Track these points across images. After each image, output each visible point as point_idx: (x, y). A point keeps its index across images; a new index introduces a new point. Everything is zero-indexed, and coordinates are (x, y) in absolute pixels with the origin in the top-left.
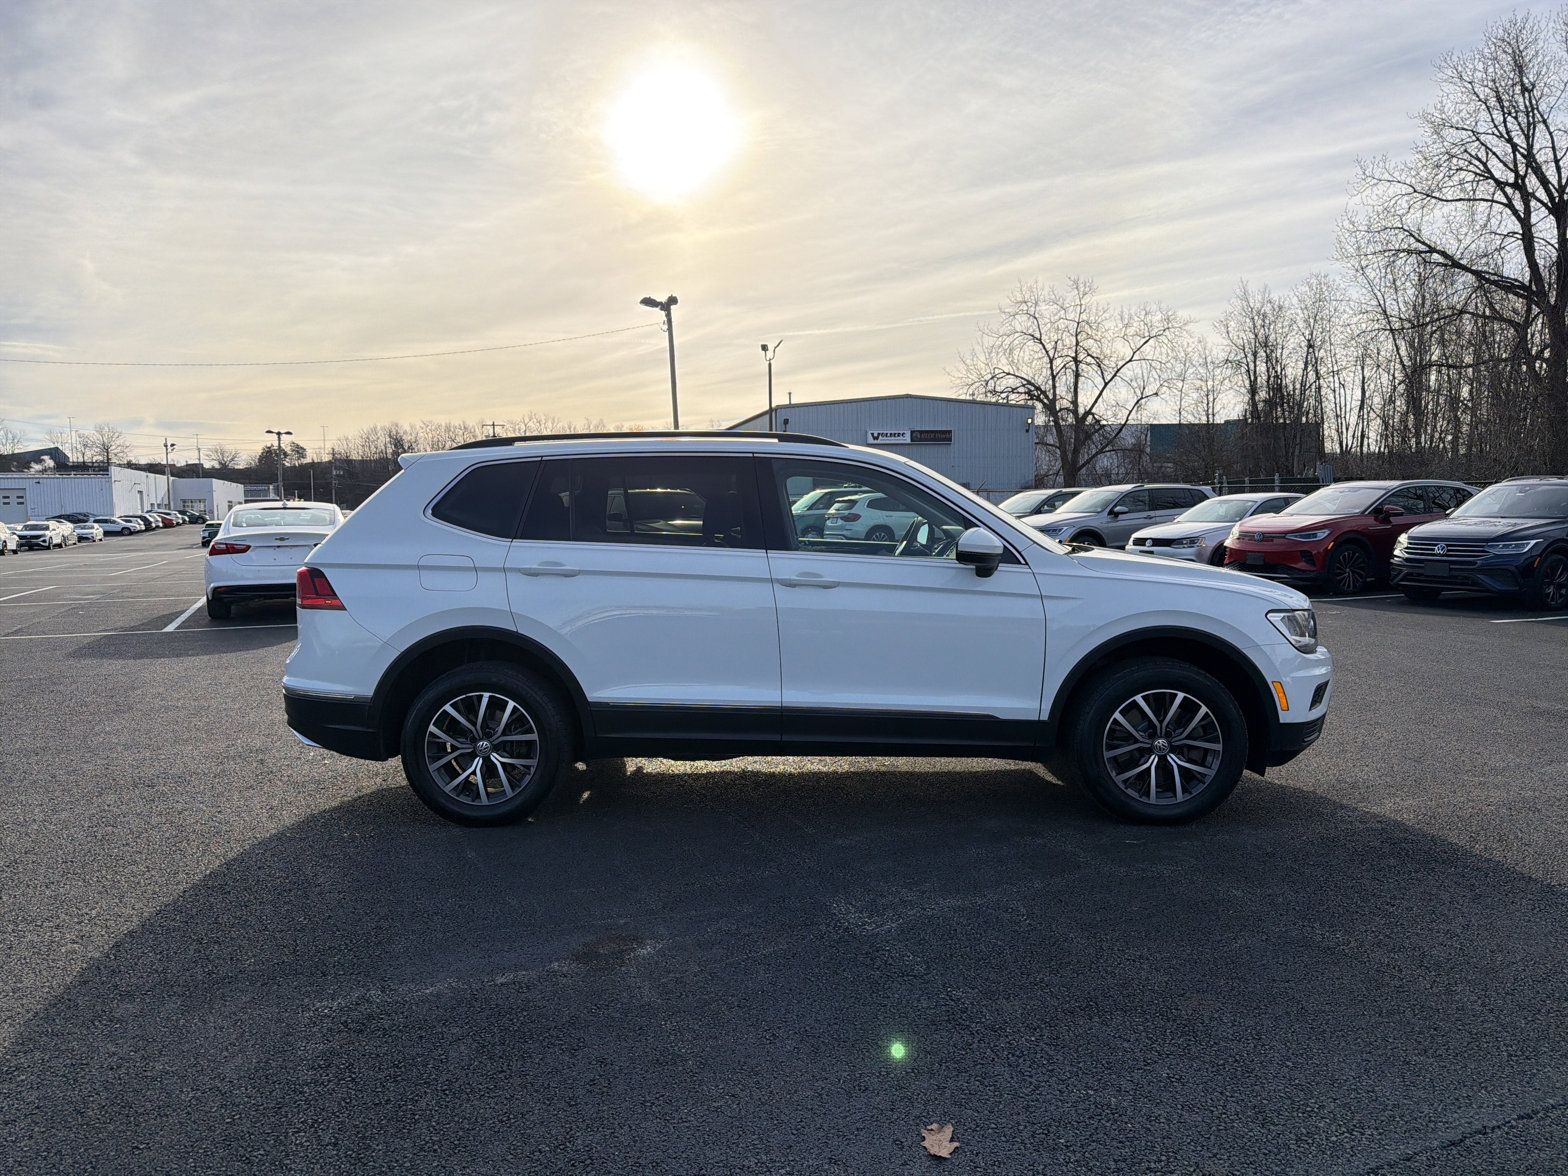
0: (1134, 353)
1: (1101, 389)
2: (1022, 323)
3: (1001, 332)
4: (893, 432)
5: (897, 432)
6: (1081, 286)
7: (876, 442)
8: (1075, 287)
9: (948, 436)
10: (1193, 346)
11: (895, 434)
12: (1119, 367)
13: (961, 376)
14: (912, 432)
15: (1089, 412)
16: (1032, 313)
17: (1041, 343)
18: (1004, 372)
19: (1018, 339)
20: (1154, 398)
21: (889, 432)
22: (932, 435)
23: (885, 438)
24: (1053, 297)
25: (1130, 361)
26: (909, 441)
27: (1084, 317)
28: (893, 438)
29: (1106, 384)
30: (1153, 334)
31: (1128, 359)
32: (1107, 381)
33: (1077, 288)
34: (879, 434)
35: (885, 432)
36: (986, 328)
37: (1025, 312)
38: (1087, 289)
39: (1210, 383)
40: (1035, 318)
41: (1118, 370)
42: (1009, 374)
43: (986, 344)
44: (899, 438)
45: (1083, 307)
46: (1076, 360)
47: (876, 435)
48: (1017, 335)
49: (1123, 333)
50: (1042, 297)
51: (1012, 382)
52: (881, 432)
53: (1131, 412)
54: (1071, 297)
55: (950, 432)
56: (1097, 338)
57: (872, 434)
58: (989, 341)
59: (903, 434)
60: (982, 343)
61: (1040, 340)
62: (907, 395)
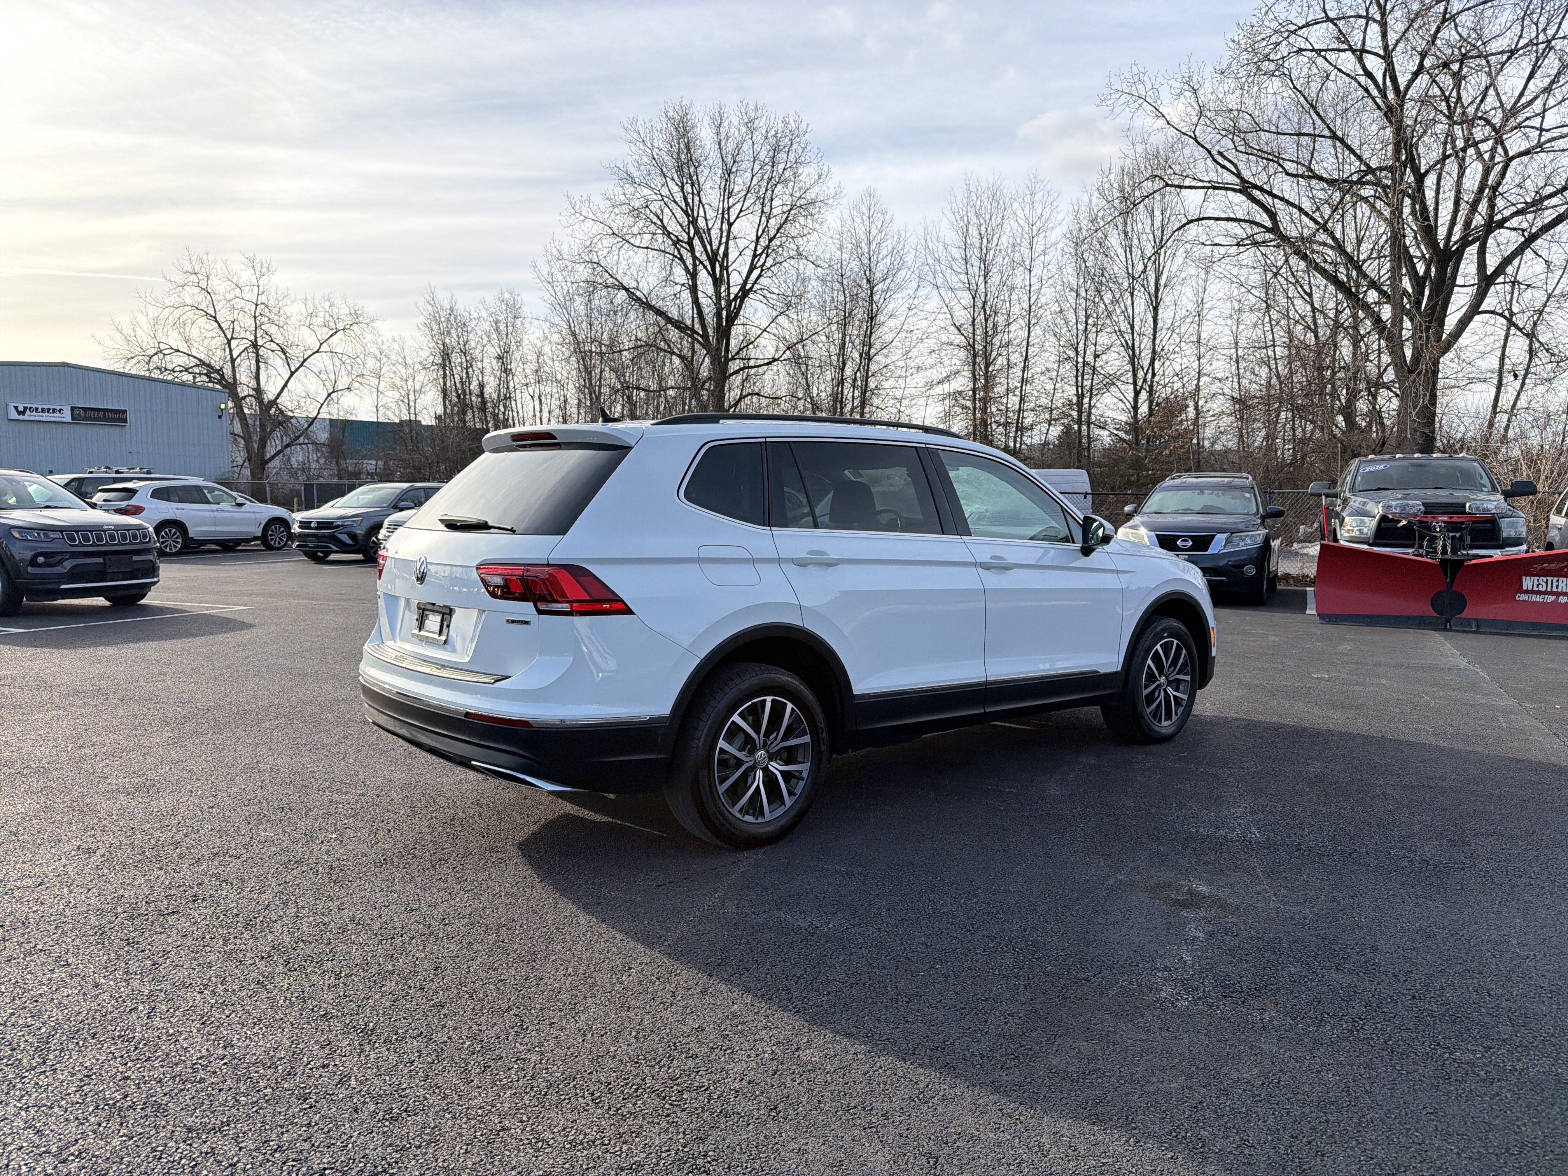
0: (321, 344)
1: (286, 379)
2: (191, 295)
3: (168, 303)
4: (46, 407)
5: (52, 407)
6: (258, 266)
7: (21, 417)
8: (251, 265)
9: (123, 417)
10: (388, 344)
11: (49, 410)
12: (306, 357)
13: (118, 346)
14: (73, 409)
15: (273, 403)
16: (204, 287)
17: (216, 321)
18: (171, 348)
19: (190, 314)
20: (347, 392)
21: (40, 407)
22: (101, 414)
23: (34, 413)
24: (226, 273)
25: (317, 352)
26: (69, 419)
27: (263, 299)
28: (47, 414)
29: (292, 374)
30: (340, 326)
31: (315, 350)
32: (293, 370)
33: (253, 267)
34: (25, 408)
35: (34, 406)
36: (148, 295)
37: (196, 284)
38: (264, 270)
39: (410, 383)
40: (208, 292)
41: (305, 360)
42: (177, 351)
43: (151, 315)
44: (55, 415)
45: (261, 289)
46: (255, 345)
47: (21, 409)
48: (186, 309)
49: (308, 321)
50: (214, 271)
51: (183, 360)
52: (29, 406)
53: (322, 405)
54: (246, 276)
55: (125, 412)
56: (281, 324)
57: (16, 408)
58: (153, 311)
59: (60, 410)
60: (147, 313)
61: (215, 317)
62: (63, 363)
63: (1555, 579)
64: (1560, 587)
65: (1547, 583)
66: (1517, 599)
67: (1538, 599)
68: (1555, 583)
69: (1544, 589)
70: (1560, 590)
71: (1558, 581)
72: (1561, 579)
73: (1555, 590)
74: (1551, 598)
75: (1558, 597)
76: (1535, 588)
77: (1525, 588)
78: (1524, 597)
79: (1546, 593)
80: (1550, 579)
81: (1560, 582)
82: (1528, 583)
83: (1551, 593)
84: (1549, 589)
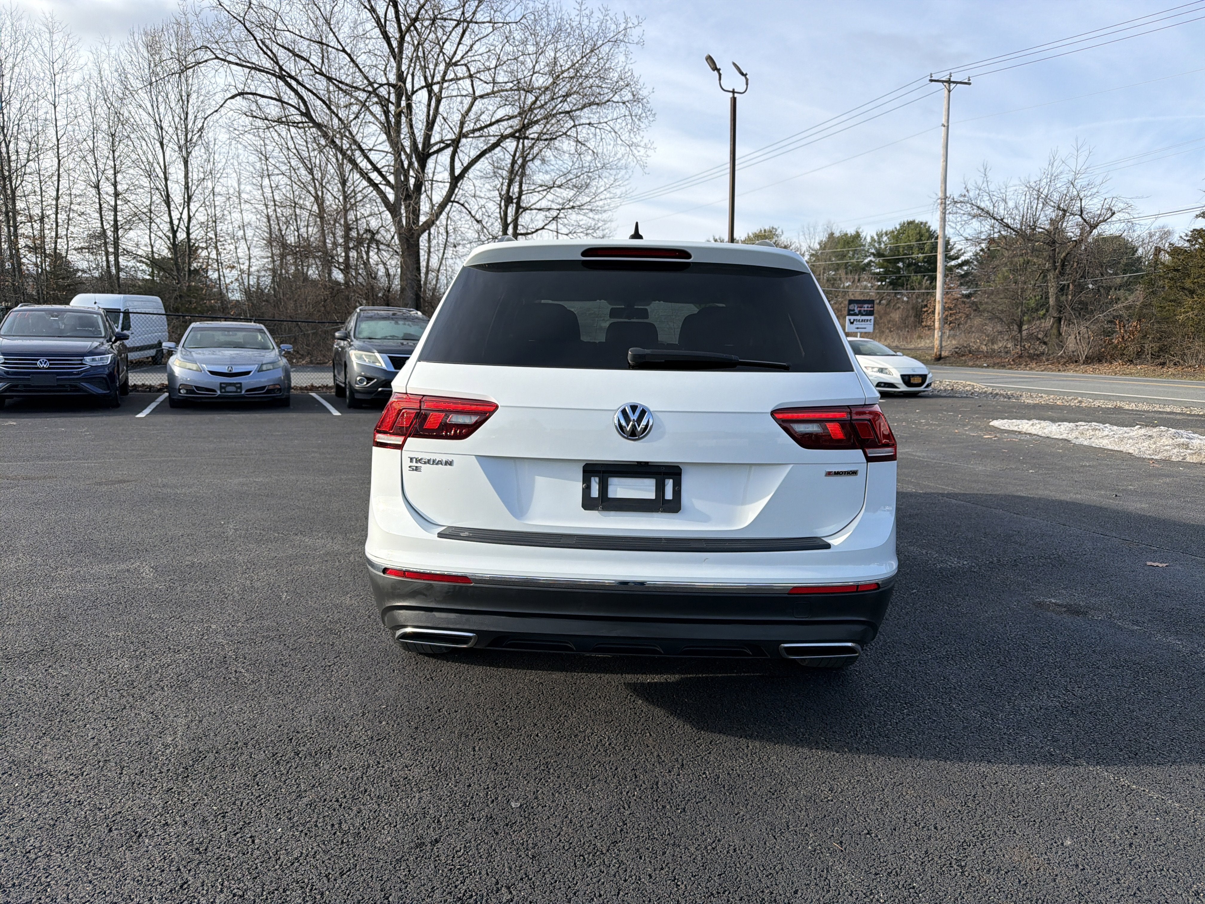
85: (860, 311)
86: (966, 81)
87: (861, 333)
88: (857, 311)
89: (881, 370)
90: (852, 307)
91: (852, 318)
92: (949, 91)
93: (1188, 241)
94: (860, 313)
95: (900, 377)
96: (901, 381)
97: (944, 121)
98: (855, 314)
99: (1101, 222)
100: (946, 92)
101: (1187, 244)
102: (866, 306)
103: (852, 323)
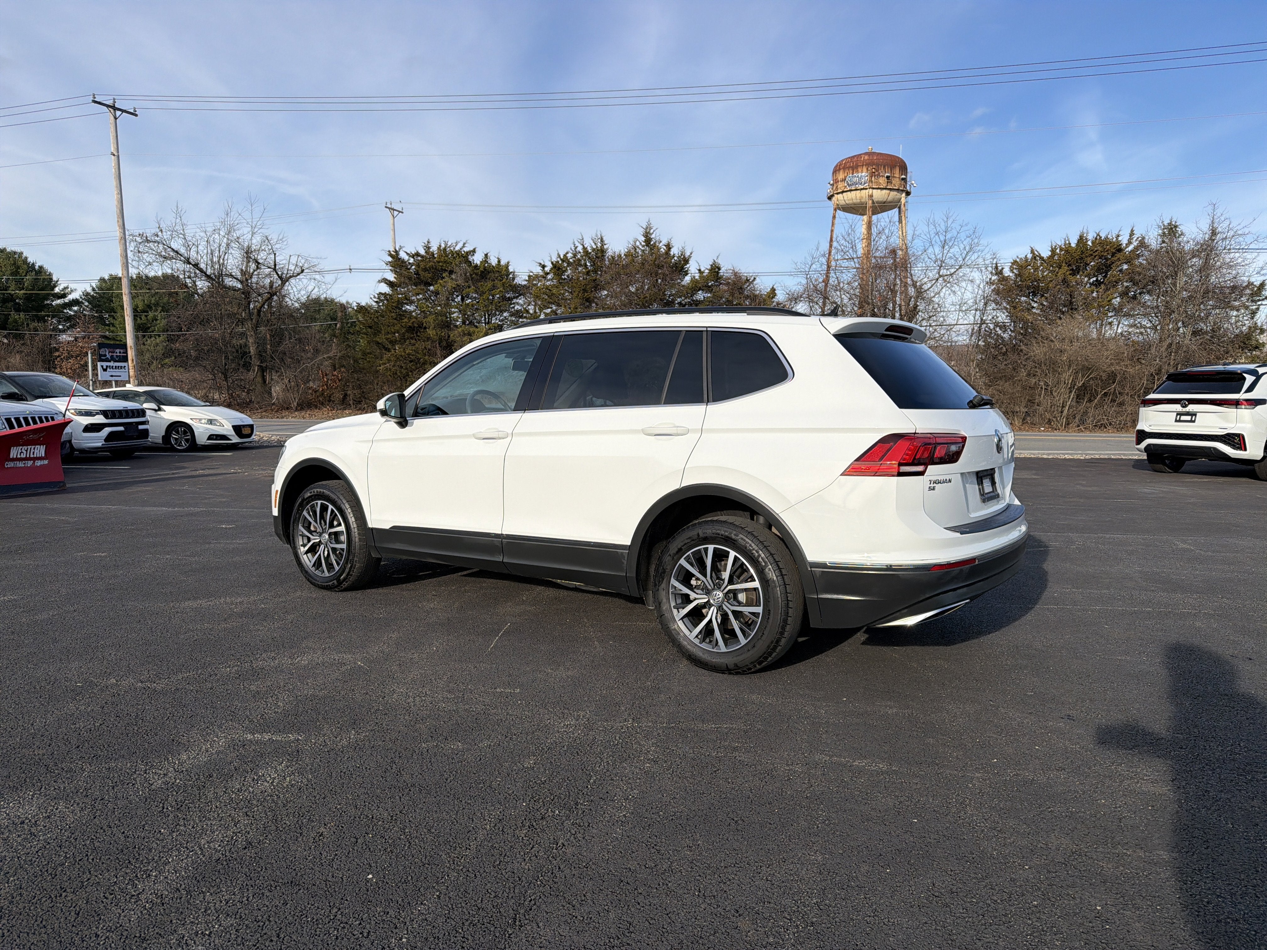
63: (33, 447)
64: (35, 454)
65: (27, 451)
66: (6, 467)
67: (20, 464)
68: (32, 451)
69: (25, 456)
70: (35, 456)
71: (34, 449)
72: (37, 446)
73: (32, 456)
74: (30, 463)
75: (34, 462)
76: (19, 456)
77: (11, 457)
78: (10, 465)
79: (26, 459)
80: (29, 447)
81: (36, 449)
82: (14, 452)
83: (30, 459)
84: (28, 456)
85: (112, 356)
86: (132, 111)
87: (116, 382)
88: (108, 356)
89: (211, 422)
90: (102, 352)
91: (105, 364)
92: (116, 118)
93: (376, 302)
94: (113, 359)
95: (231, 428)
96: (233, 433)
97: (113, 149)
98: (107, 360)
99: (291, 277)
100: (112, 118)
101: (374, 304)
102: (118, 351)
103: (105, 370)
